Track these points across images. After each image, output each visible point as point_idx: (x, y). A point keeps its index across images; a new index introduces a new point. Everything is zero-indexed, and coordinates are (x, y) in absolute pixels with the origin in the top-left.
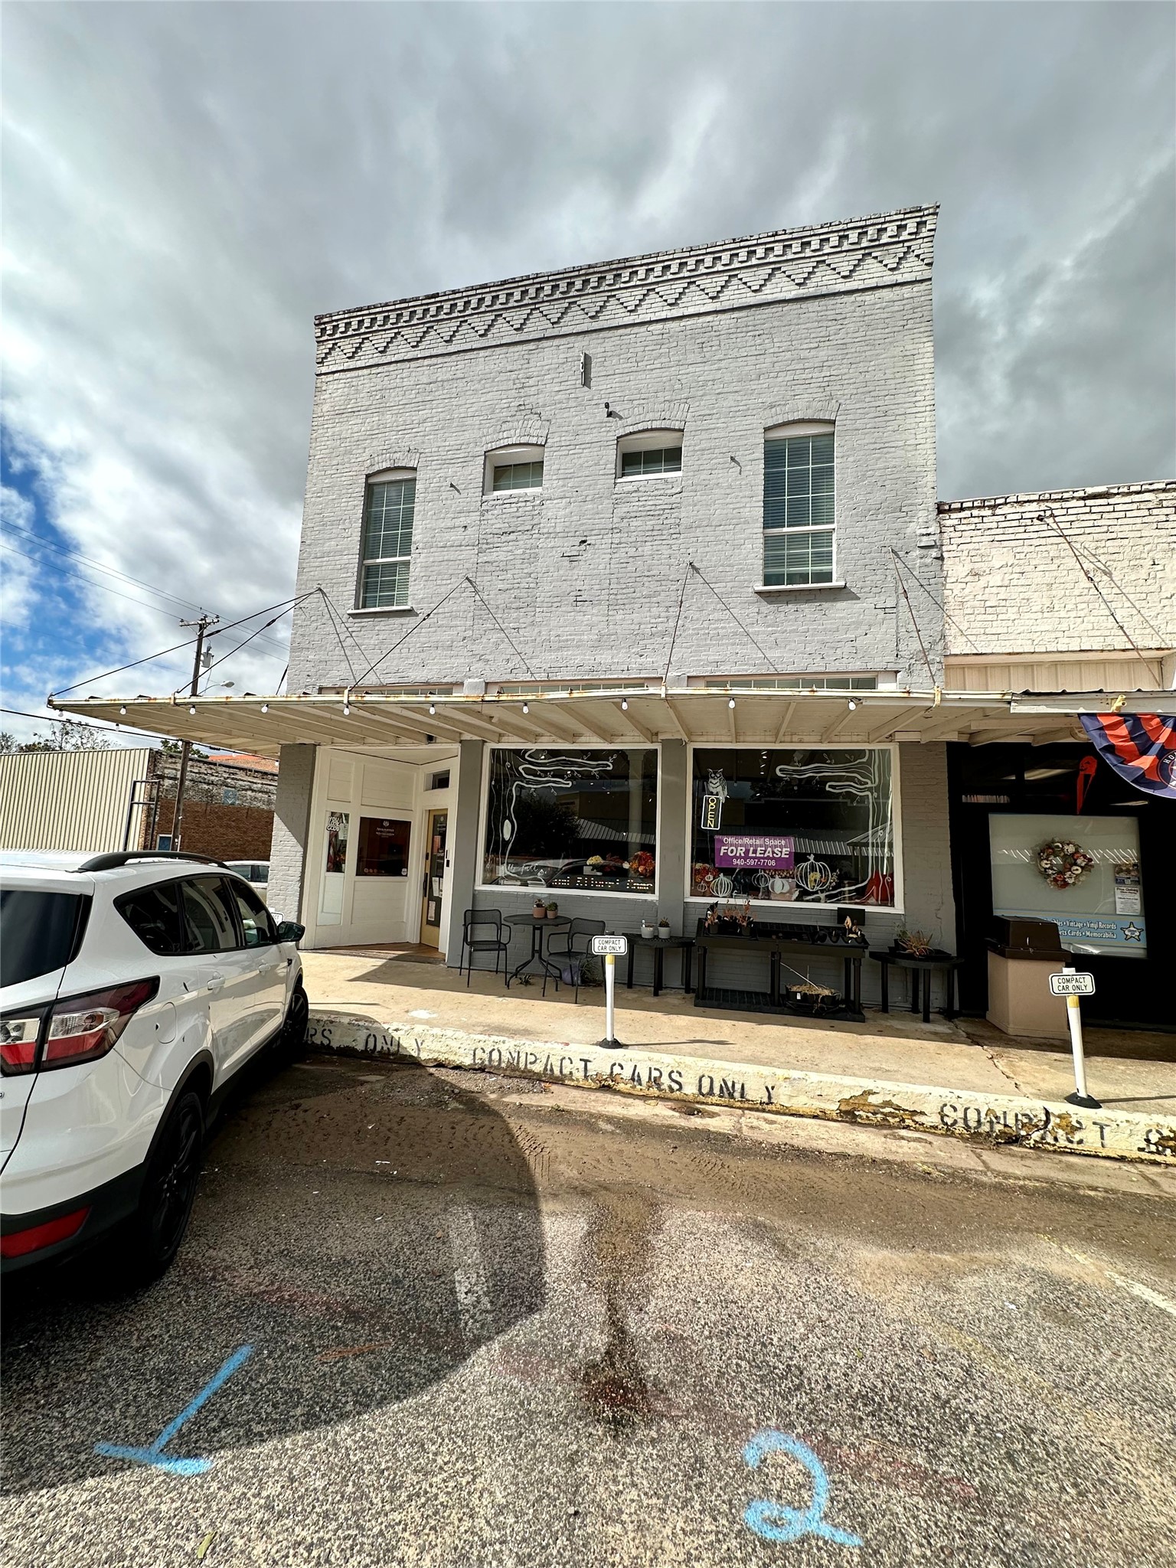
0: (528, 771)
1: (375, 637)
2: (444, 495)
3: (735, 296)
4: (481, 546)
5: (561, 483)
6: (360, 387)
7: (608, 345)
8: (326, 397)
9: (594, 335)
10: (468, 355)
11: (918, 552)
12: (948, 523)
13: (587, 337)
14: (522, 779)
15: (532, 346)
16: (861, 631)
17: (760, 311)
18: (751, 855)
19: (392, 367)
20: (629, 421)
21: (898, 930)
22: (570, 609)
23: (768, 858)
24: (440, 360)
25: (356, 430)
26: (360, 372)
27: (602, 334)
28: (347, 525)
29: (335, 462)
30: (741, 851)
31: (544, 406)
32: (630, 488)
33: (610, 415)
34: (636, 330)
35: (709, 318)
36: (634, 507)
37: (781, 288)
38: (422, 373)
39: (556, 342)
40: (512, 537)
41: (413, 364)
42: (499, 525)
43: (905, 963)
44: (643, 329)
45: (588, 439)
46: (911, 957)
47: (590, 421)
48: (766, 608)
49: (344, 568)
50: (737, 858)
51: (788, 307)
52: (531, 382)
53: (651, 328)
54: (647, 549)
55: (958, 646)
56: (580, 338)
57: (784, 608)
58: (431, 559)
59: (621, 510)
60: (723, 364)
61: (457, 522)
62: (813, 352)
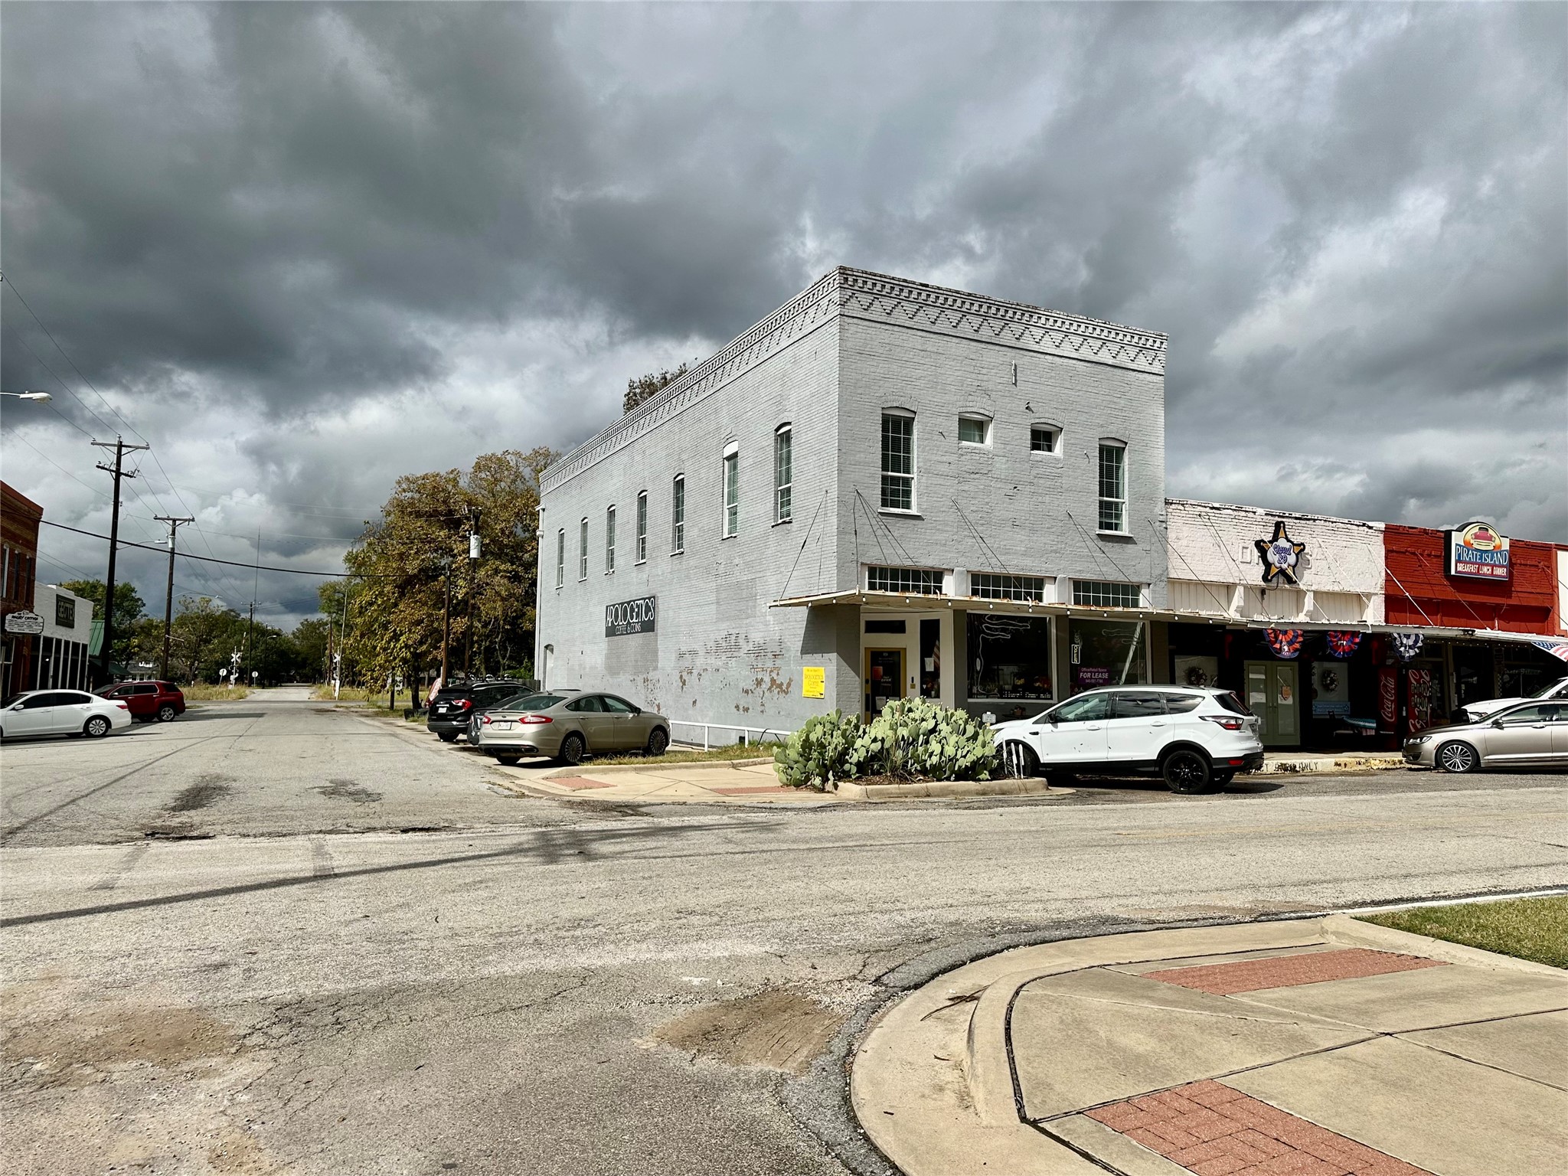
0: (986, 627)
1: (897, 531)
2: (935, 437)
3: (1086, 353)
4: (960, 478)
5: (1003, 446)
6: (874, 337)
7: (1026, 360)
8: (849, 335)
9: (1018, 351)
10: (946, 338)
11: (1158, 523)
12: (1170, 510)
13: (1014, 351)
14: (984, 632)
15: (983, 345)
16: (1137, 562)
17: (1097, 366)
18: (1092, 677)
19: (896, 329)
20: (1037, 415)
22: (1010, 529)
23: (1099, 678)
24: (928, 335)
25: (872, 370)
26: (874, 324)
27: (1022, 352)
28: (871, 444)
29: (859, 392)
30: (1089, 675)
31: (992, 390)
32: (1038, 459)
33: (1027, 408)
34: (1039, 355)
35: (1074, 362)
36: (1041, 471)
37: (1105, 356)
38: (915, 340)
39: (997, 348)
40: (977, 476)
42: (969, 467)
44: (1042, 356)
45: (1016, 421)
47: (1017, 409)
48: (1101, 543)
49: (872, 476)
50: (1086, 679)
51: (1109, 368)
52: (984, 371)
53: (1047, 357)
54: (1047, 499)
56: (1010, 350)
57: (1108, 544)
58: (930, 482)
59: (1034, 472)
60: (1080, 393)
61: (944, 459)
62: (1119, 400)
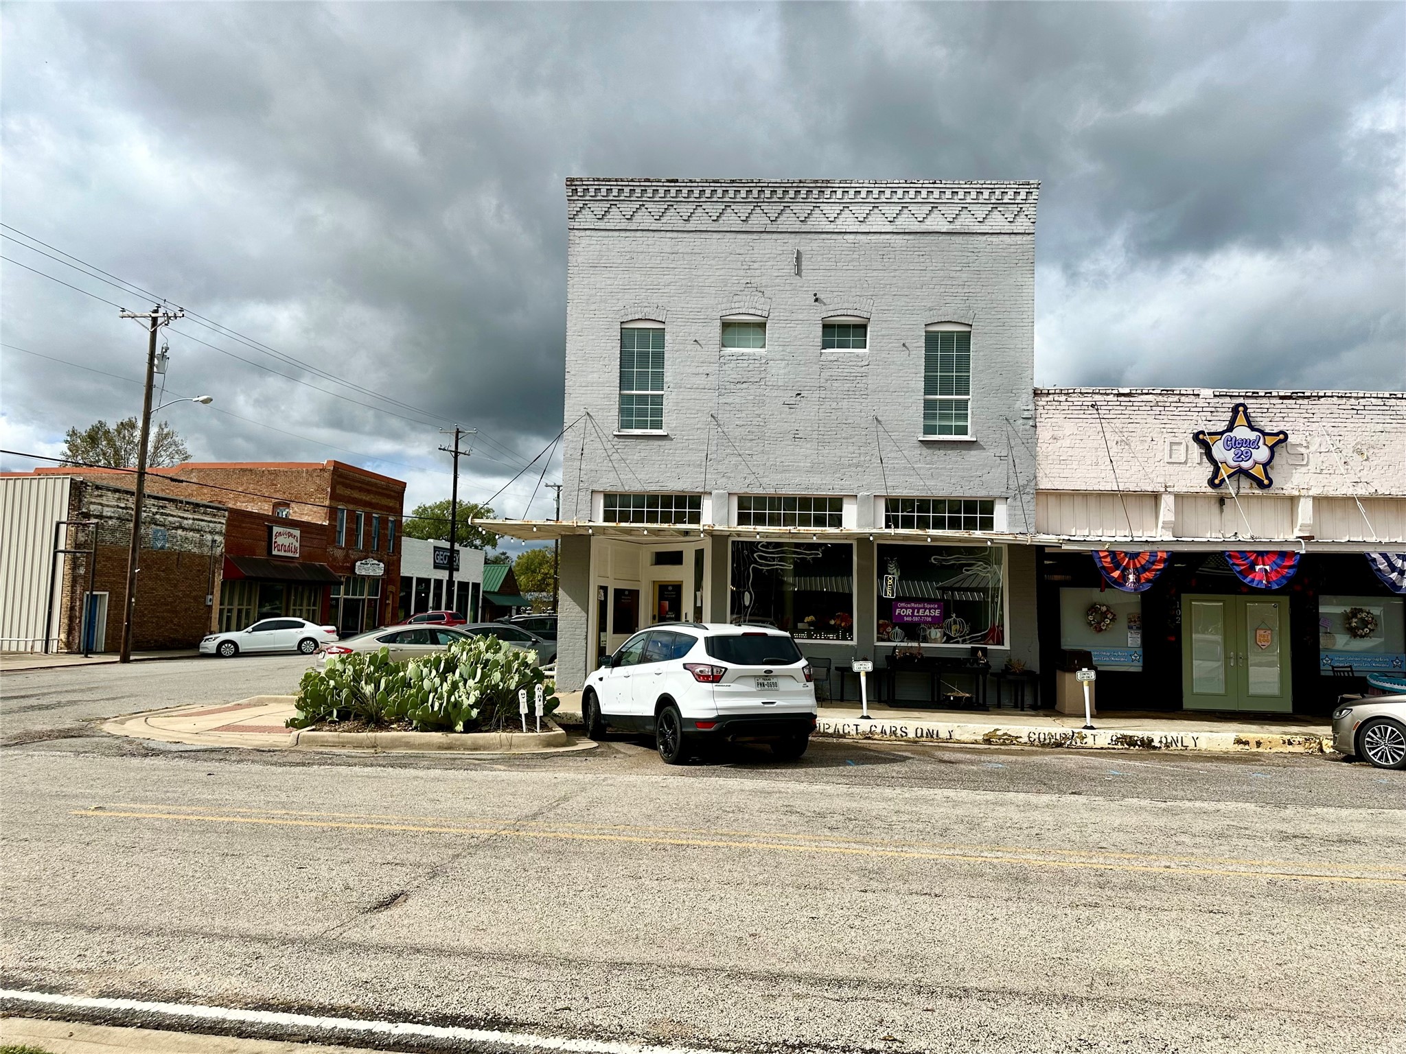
0: (761, 557)
1: (638, 454)
2: (689, 347)
3: (905, 222)
4: (720, 390)
5: (781, 348)
6: (611, 247)
7: (815, 245)
8: (580, 249)
9: (804, 236)
10: (704, 235)
11: (1021, 421)
12: (1040, 403)
13: (798, 236)
14: (756, 562)
15: (755, 236)
16: (985, 471)
17: (922, 237)
18: (915, 614)
19: (639, 234)
20: (831, 307)
21: (1007, 659)
22: (790, 443)
23: (927, 616)
24: (680, 235)
25: (609, 282)
26: (611, 233)
27: (809, 236)
28: (606, 362)
29: (592, 308)
30: (909, 612)
31: (766, 286)
32: (832, 358)
33: (816, 300)
34: (834, 236)
35: (888, 236)
36: (835, 372)
37: (937, 222)
38: (665, 243)
39: (775, 236)
40: (744, 386)
41: (656, 234)
42: (734, 376)
43: (1011, 677)
44: (840, 237)
45: (801, 317)
46: (1014, 673)
47: (802, 303)
48: (925, 451)
49: (607, 397)
50: (907, 616)
51: (942, 237)
52: (756, 265)
53: (846, 237)
54: (845, 404)
55: (1044, 484)
56: (793, 236)
57: (937, 452)
58: (681, 397)
59: (825, 374)
60: (897, 273)
61: (701, 370)
62: (958, 274)
